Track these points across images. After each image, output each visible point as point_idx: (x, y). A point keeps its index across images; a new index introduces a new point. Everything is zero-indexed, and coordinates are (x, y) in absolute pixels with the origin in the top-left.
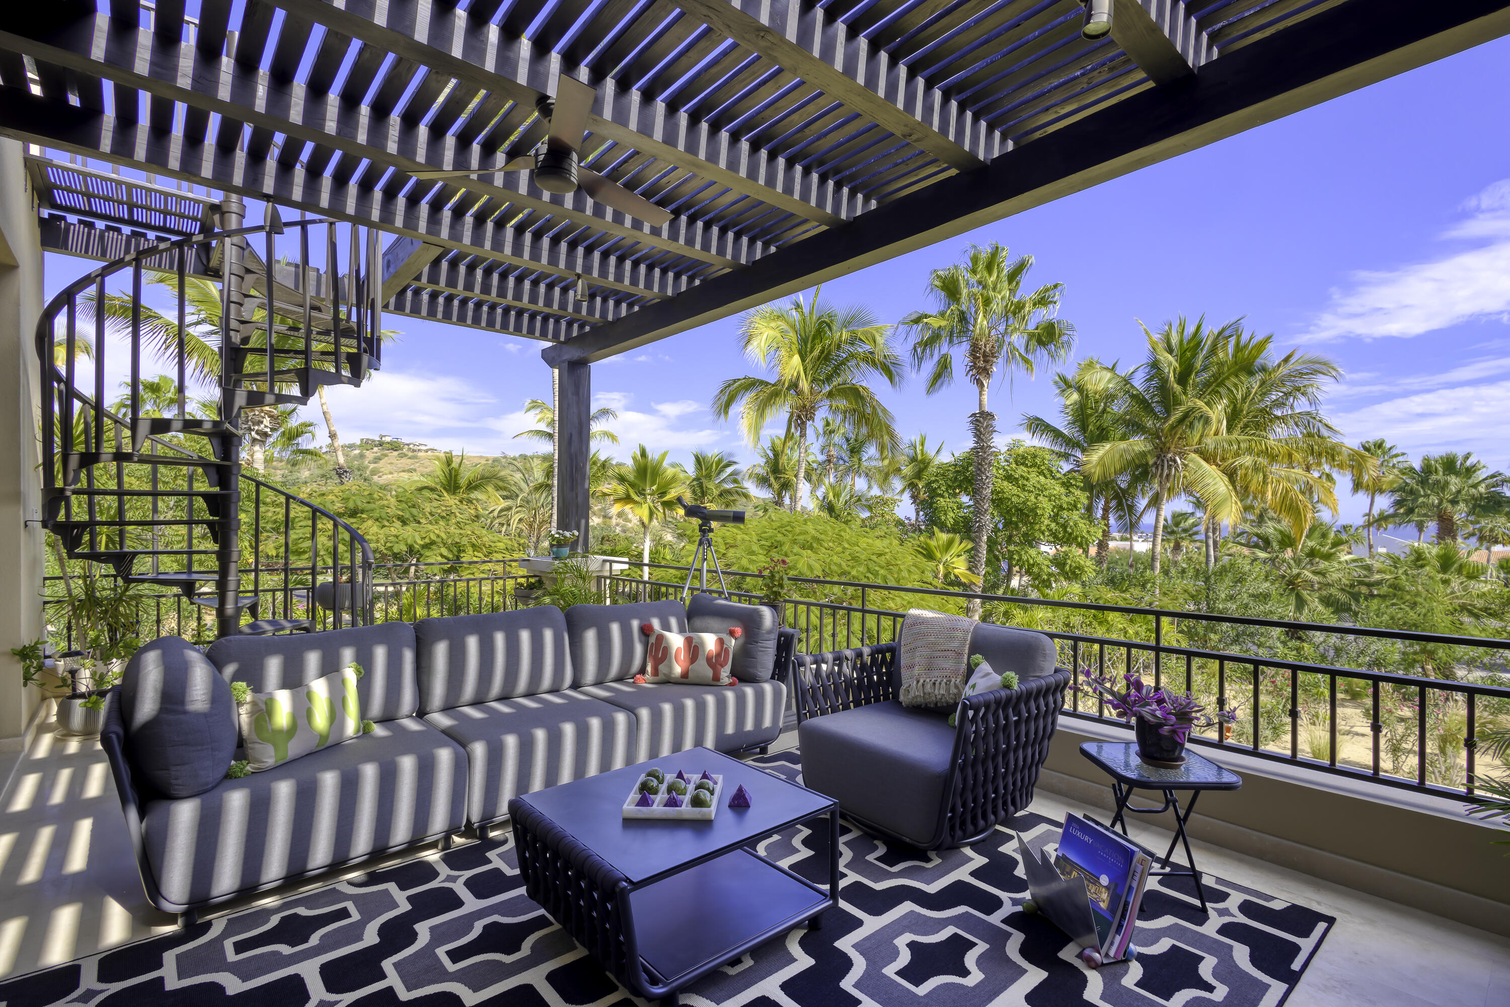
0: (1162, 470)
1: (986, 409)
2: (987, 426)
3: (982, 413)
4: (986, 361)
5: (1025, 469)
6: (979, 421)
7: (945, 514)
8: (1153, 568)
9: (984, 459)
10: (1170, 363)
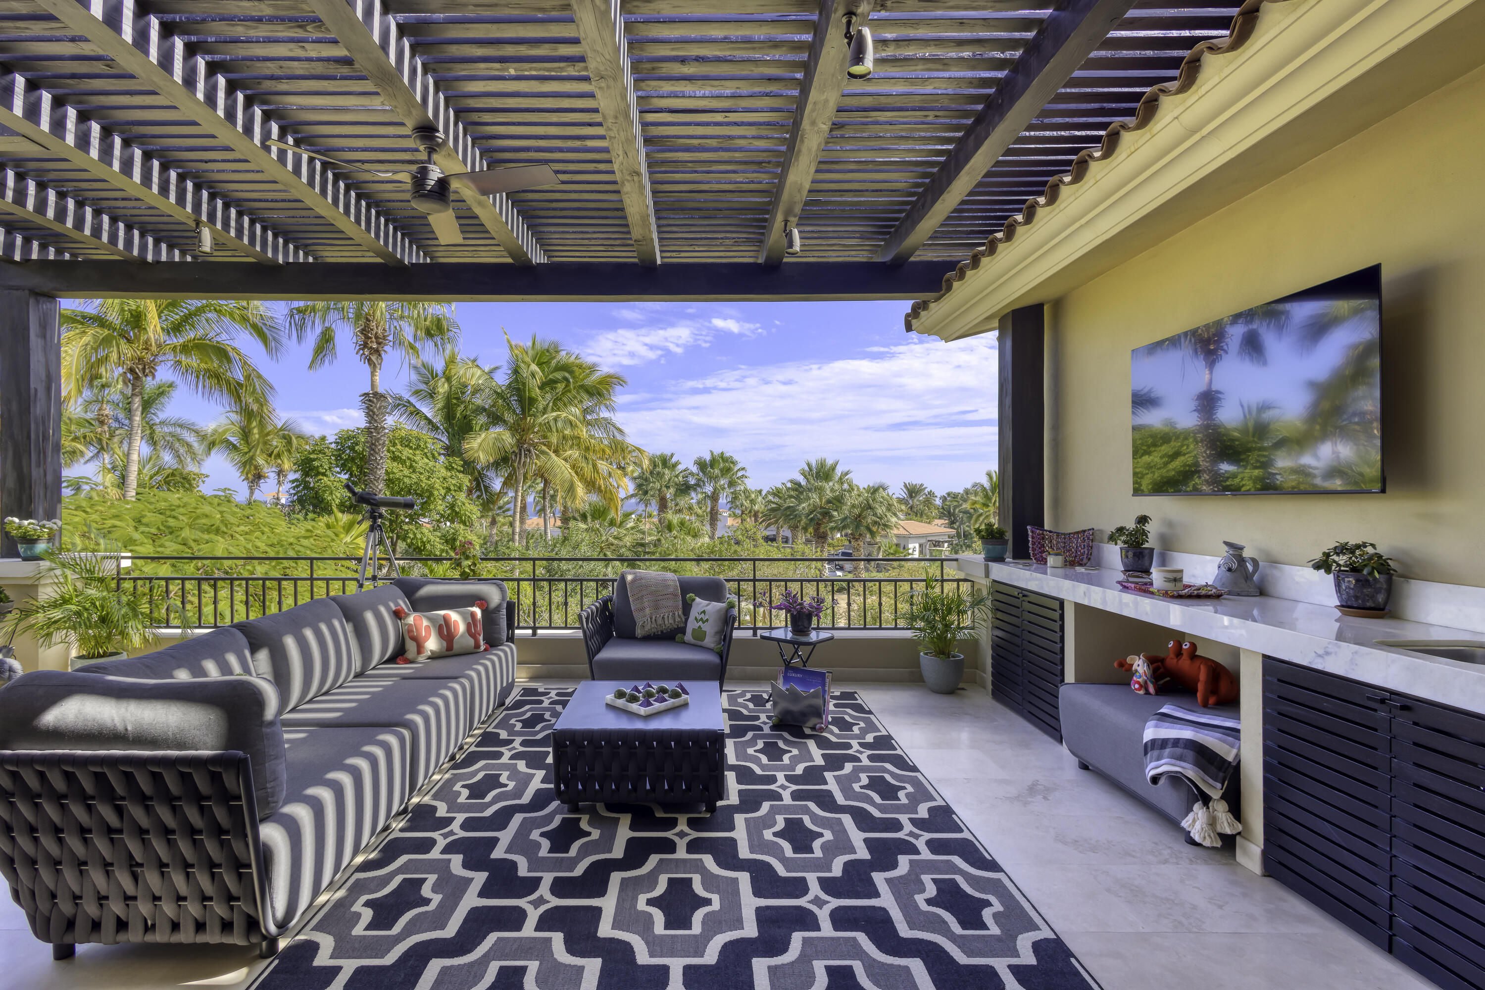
0: (520, 458)
1: (380, 390)
2: (380, 408)
3: (376, 394)
4: (379, 343)
5: (411, 451)
6: (373, 402)
7: (331, 494)
8: (513, 540)
9: (378, 440)
10: (534, 374)
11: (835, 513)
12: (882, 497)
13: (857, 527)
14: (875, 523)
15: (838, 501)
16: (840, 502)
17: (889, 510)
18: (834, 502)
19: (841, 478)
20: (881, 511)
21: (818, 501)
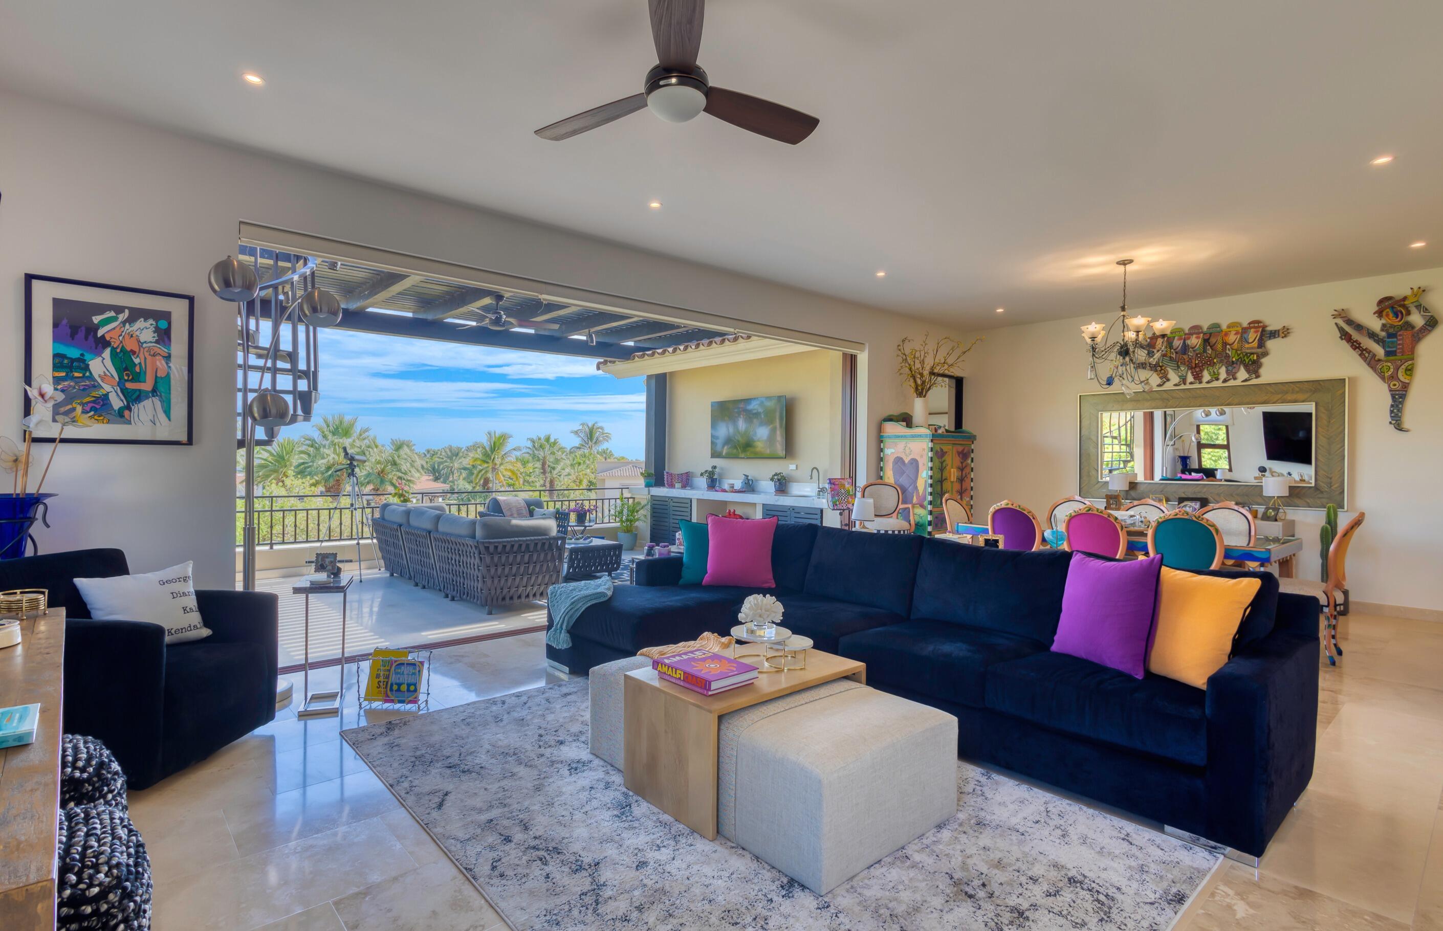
12: (406, 454)
13: (382, 482)
14: (400, 478)
17: (412, 466)
19: (361, 435)
20: (405, 466)
21: (337, 458)
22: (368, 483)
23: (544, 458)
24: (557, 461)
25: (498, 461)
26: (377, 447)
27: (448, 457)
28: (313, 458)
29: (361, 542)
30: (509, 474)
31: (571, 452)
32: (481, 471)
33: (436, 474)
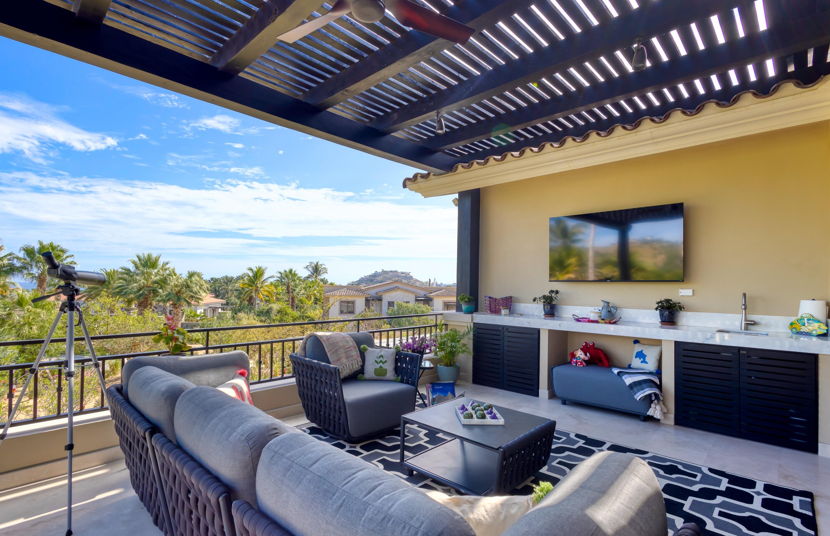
11: (161, 291)
12: (196, 280)
13: (178, 300)
14: (192, 297)
15: (163, 282)
16: (164, 283)
17: (201, 288)
18: (160, 282)
19: (163, 266)
20: (195, 289)
21: (146, 282)
22: (169, 300)
23: (289, 283)
24: (296, 286)
25: (259, 285)
26: (175, 275)
27: (225, 282)
28: (129, 282)
29: (76, 419)
30: (266, 293)
31: (305, 280)
32: (247, 292)
33: (217, 293)
